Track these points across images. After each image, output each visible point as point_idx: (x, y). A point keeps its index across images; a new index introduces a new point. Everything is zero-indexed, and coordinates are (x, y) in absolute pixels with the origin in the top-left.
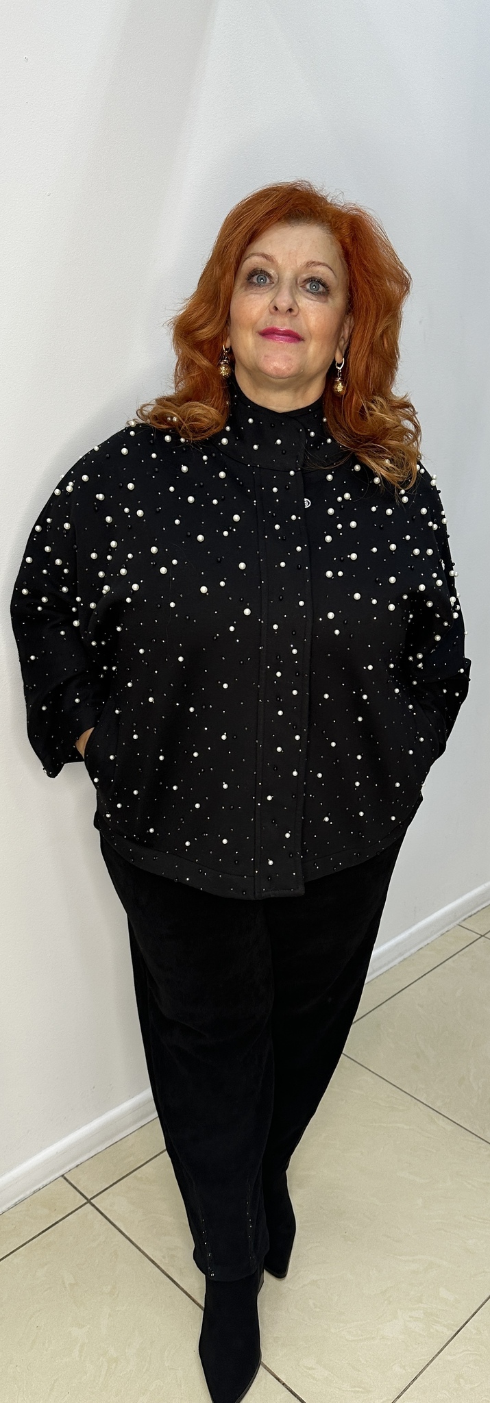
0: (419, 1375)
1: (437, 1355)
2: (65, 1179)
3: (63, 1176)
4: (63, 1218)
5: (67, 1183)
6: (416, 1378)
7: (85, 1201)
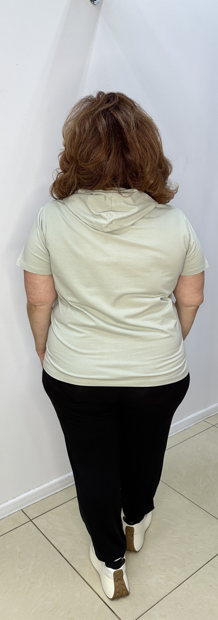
0: (160, 601)
1: (169, 594)
2: (23, 511)
3: (22, 510)
4: (20, 526)
5: (23, 512)
6: (158, 602)
7: (30, 520)
